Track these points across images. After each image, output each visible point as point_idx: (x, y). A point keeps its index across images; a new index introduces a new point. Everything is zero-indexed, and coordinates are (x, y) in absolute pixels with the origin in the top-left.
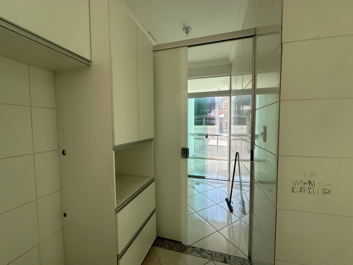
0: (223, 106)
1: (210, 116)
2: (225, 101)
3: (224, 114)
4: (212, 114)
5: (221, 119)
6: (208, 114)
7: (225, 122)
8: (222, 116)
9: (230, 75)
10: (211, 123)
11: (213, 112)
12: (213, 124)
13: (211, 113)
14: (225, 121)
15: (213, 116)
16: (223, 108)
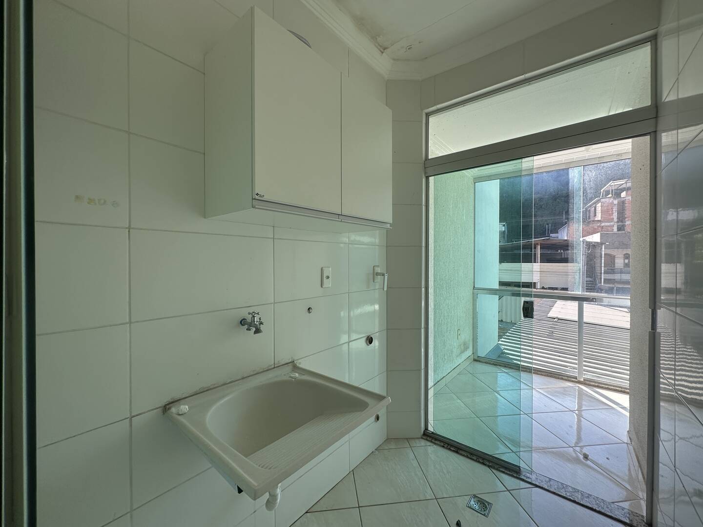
0: (595, 215)
1: (556, 240)
2: (603, 200)
3: (599, 234)
4: (563, 235)
5: (591, 246)
6: (551, 235)
7: (605, 254)
8: (596, 238)
9: (654, 40)
10: (558, 257)
11: (566, 230)
12: (565, 260)
13: (560, 232)
14: (603, 253)
15: (566, 239)
16: (596, 219)
